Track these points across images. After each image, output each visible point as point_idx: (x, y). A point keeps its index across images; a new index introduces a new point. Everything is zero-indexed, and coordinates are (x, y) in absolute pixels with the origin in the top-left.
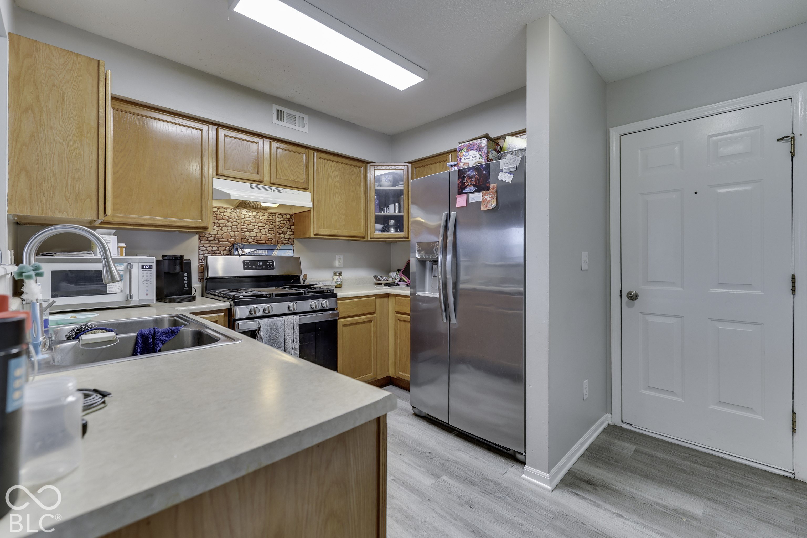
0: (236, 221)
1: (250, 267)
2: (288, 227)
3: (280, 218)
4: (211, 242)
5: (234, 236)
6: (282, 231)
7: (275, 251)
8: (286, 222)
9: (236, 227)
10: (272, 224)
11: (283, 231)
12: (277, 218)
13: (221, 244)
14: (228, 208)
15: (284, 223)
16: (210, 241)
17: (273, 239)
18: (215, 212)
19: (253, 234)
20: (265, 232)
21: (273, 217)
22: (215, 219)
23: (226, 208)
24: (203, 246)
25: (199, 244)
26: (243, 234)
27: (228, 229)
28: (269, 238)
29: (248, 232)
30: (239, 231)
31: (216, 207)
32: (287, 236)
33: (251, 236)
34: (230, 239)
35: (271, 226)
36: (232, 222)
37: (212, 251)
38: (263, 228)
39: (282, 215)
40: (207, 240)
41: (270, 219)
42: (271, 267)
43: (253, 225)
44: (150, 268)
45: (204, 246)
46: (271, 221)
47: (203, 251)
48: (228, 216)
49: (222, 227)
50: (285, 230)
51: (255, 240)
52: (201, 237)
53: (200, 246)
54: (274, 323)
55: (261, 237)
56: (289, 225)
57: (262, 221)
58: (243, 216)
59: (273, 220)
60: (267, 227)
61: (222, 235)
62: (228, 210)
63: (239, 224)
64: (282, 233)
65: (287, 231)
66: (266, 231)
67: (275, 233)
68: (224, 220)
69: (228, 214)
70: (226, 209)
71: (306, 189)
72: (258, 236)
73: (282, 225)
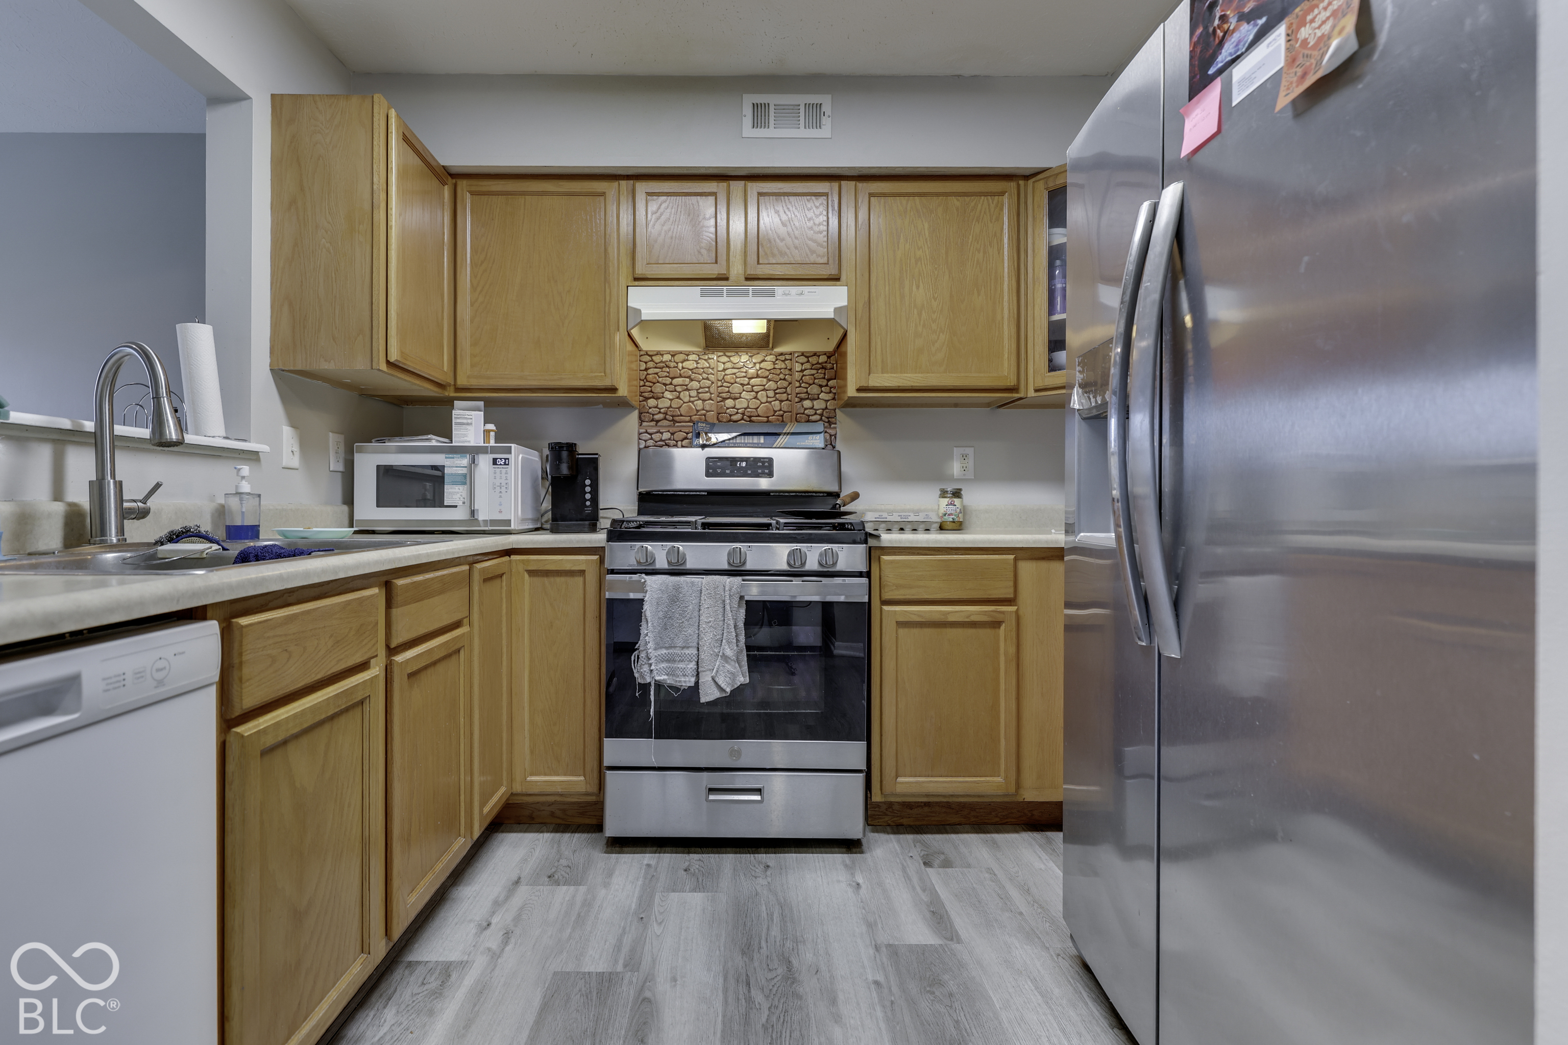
0: (707, 379)
1: (719, 471)
2: (820, 383)
3: (802, 364)
4: (659, 424)
5: (703, 410)
6: (807, 392)
7: (781, 437)
8: (818, 373)
9: (707, 389)
10: (783, 378)
11: (809, 394)
12: (797, 364)
13: (678, 426)
14: (692, 351)
15: (813, 375)
16: (657, 421)
17: (785, 412)
18: (667, 363)
19: (741, 404)
20: (767, 397)
21: (785, 364)
22: (666, 377)
23: (687, 353)
24: (646, 432)
25: (639, 429)
26: (723, 403)
27: (692, 395)
28: (775, 409)
29: (732, 399)
30: (712, 398)
31: (668, 353)
32: (819, 405)
33: (737, 407)
34: (696, 415)
35: (780, 384)
36: (700, 381)
37: (661, 440)
38: (762, 387)
39: (808, 357)
40: (653, 420)
41: (779, 367)
42: (767, 471)
43: (741, 384)
44: (505, 464)
45: (648, 431)
46: (781, 372)
47: (645, 441)
48: (691, 368)
49: (680, 392)
50: (814, 390)
51: (745, 417)
52: (642, 413)
53: (642, 431)
54: (677, 588)
55: (758, 408)
56: (824, 378)
57: (759, 372)
58: (721, 366)
59: (786, 368)
60: (771, 384)
61: (679, 408)
62: (691, 357)
63: (713, 383)
64: (807, 397)
65: (819, 393)
66: (769, 395)
67: (789, 398)
68: (682, 377)
69: (690, 364)
70: (688, 355)
71: (835, 279)
72: (752, 407)
73: (806, 379)
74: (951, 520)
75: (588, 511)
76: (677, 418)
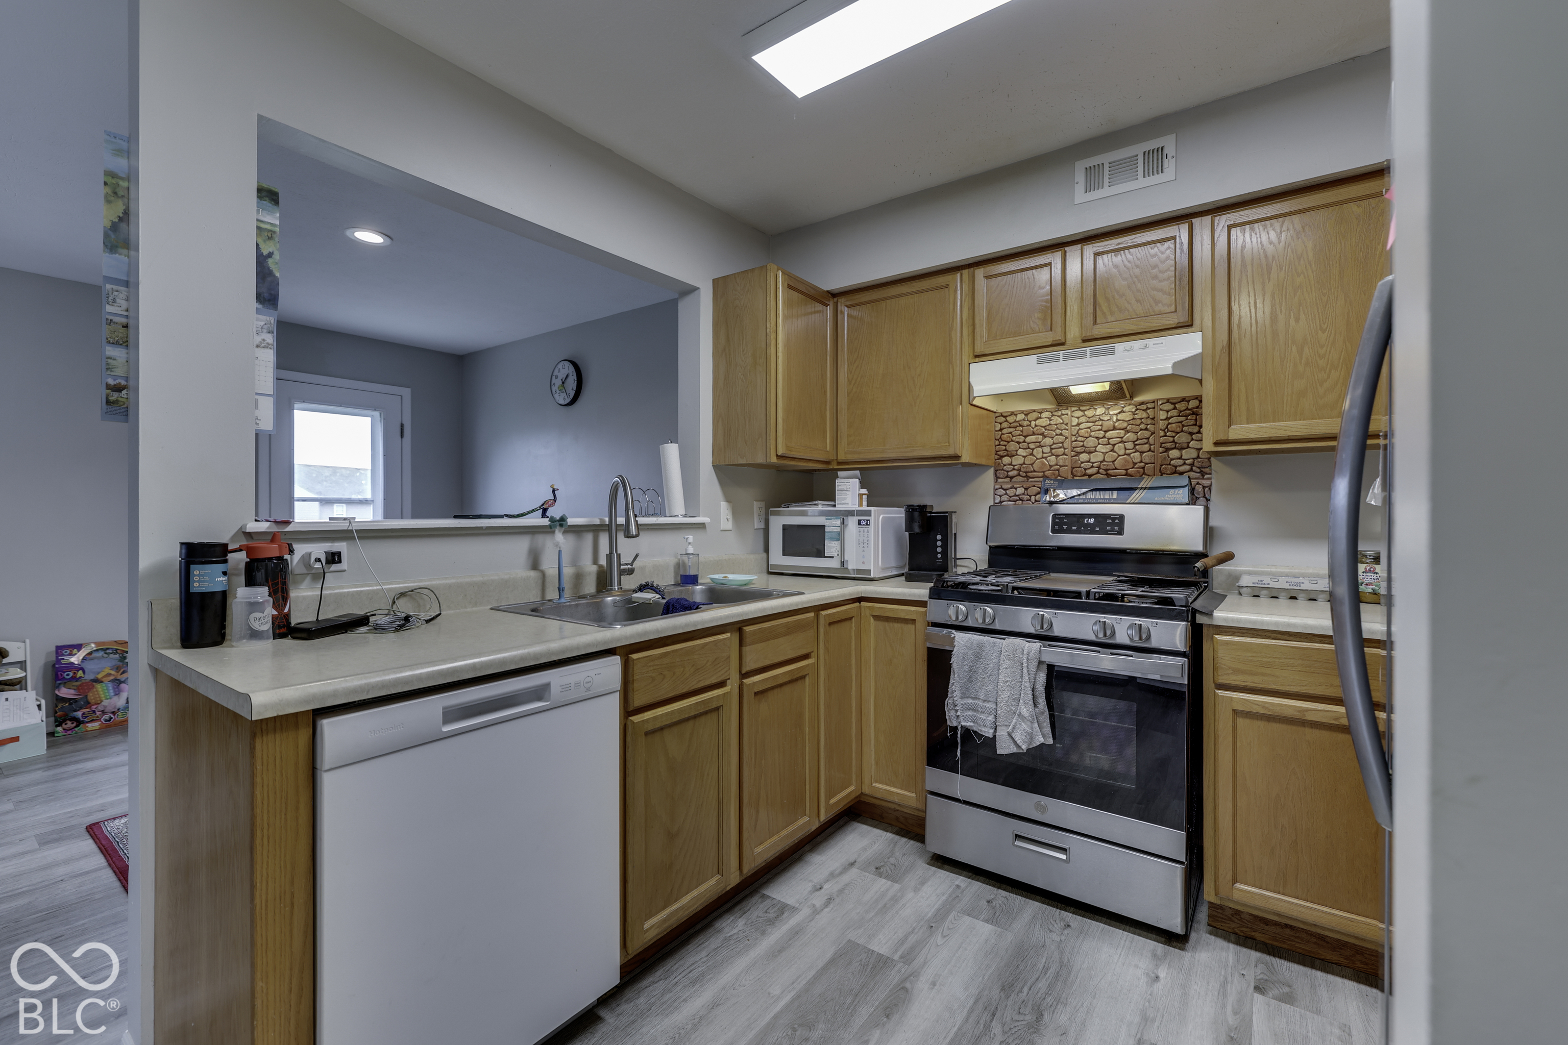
0: (1061, 434)
1: (1065, 527)
2: (1190, 430)
3: (1168, 412)
4: (1014, 480)
5: (1057, 465)
6: (1174, 441)
7: (1137, 491)
8: (1187, 419)
9: (1061, 445)
10: (1144, 428)
11: (1176, 443)
12: (1161, 412)
13: (1031, 481)
14: (1046, 409)
15: (1181, 422)
16: (1012, 478)
17: (1146, 464)
18: (1020, 422)
19: (1096, 458)
20: (1126, 449)
21: (1147, 413)
22: (1020, 435)
23: (1040, 411)
24: (1001, 488)
25: (995, 485)
26: (1077, 458)
27: (1044, 451)
28: (1135, 461)
29: (1087, 453)
30: (1066, 453)
31: (1022, 412)
32: (1188, 454)
33: (1091, 461)
34: (1049, 470)
35: (1140, 434)
36: (1053, 437)
37: (1015, 495)
38: (1120, 439)
39: (1174, 404)
40: (1007, 477)
41: (1140, 417)
42: (1116, 528)
43: (1096, 438)
44: (867, 524)
45: (1003, 487)
46: (1142, 422)
47: (1000, 496)
48: (1044, 425)
49: (1033, 449)
50: (1182, 438)
51: (1101, 470)
52: (997, 470)
53: (997, 487)
55: (1115, 461)
56: (1195, 425)
57: (1116, 424)
58: (1075, 421)
59: (1148, 418)
60: (1130, 436)
61: (1032, 464)
62: (1044, 415)
63: (1066, 438)
64: (1173, 446)
65: (1189, 441)
66: (1127, 447)
67: (1152, 449)
68: (1035, 435)
69: (1043, 422)
70: (1041, 413)
71: (1185, 326)
72: (1108, 460)
73: (1173, 427)
74: (1370, 591)
75: (939, 562)
76: (1030, 474)
